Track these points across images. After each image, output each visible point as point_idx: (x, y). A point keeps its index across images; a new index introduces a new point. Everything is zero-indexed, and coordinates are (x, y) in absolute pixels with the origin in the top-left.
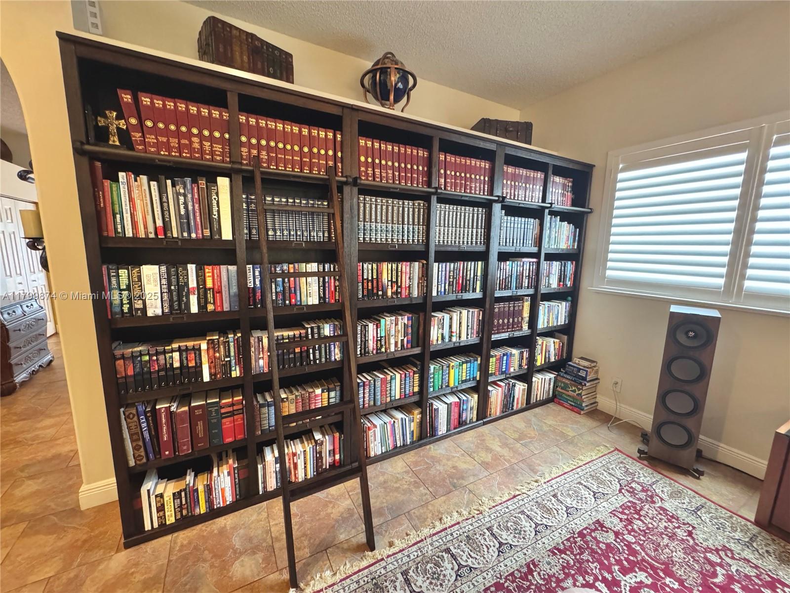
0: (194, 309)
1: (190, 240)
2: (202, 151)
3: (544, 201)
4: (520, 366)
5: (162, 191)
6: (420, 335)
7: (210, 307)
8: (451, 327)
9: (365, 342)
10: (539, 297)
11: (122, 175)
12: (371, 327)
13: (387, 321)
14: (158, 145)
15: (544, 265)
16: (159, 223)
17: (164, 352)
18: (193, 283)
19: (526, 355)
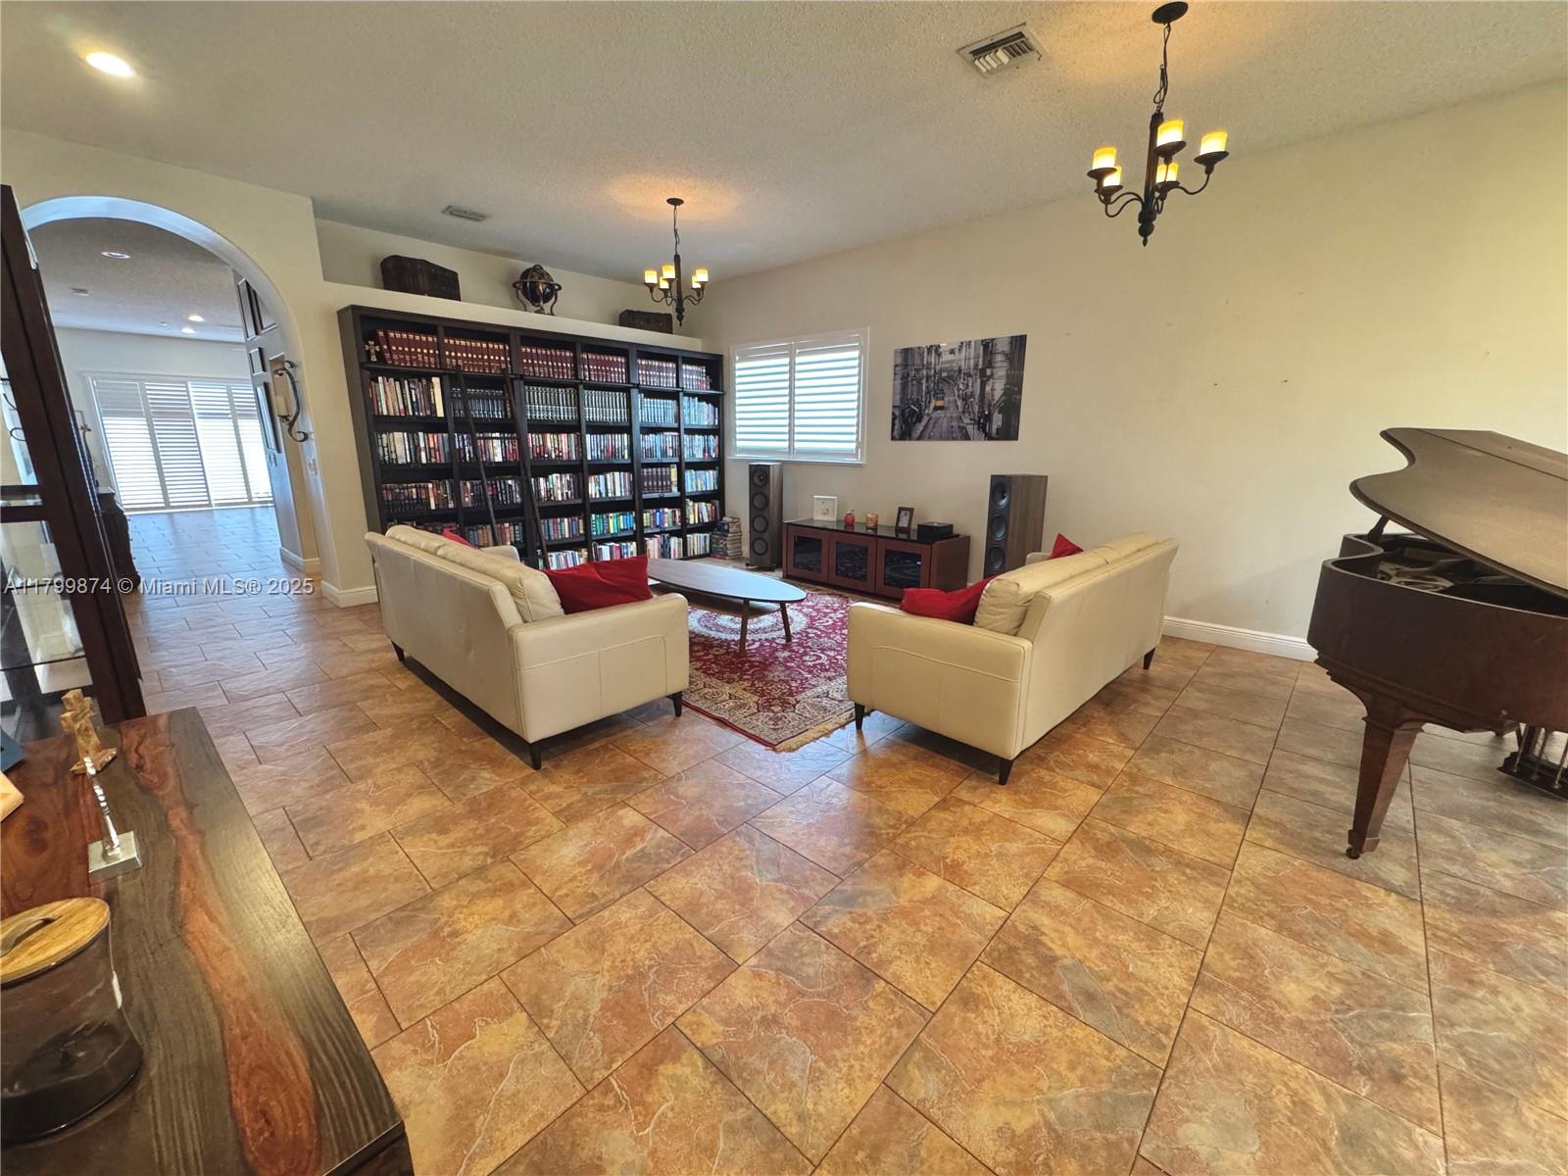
0: (424, 461)
1: (419, 417)
2: (424, 362)
3: (678, 386)
4: (674, 522)
5: (402, 387)
6: (581, 489)
7: (433, 460)
8: (606, 485)
9: (539, 491)
10: (683, 465)
11: (380, 378)
12: (542, 480)
13: (554, 477)
14: (399, 360)
15: (686, 438)
16: (402, 407)
17: (407, 488)
18: (422, 445)
19: (678, 513)
